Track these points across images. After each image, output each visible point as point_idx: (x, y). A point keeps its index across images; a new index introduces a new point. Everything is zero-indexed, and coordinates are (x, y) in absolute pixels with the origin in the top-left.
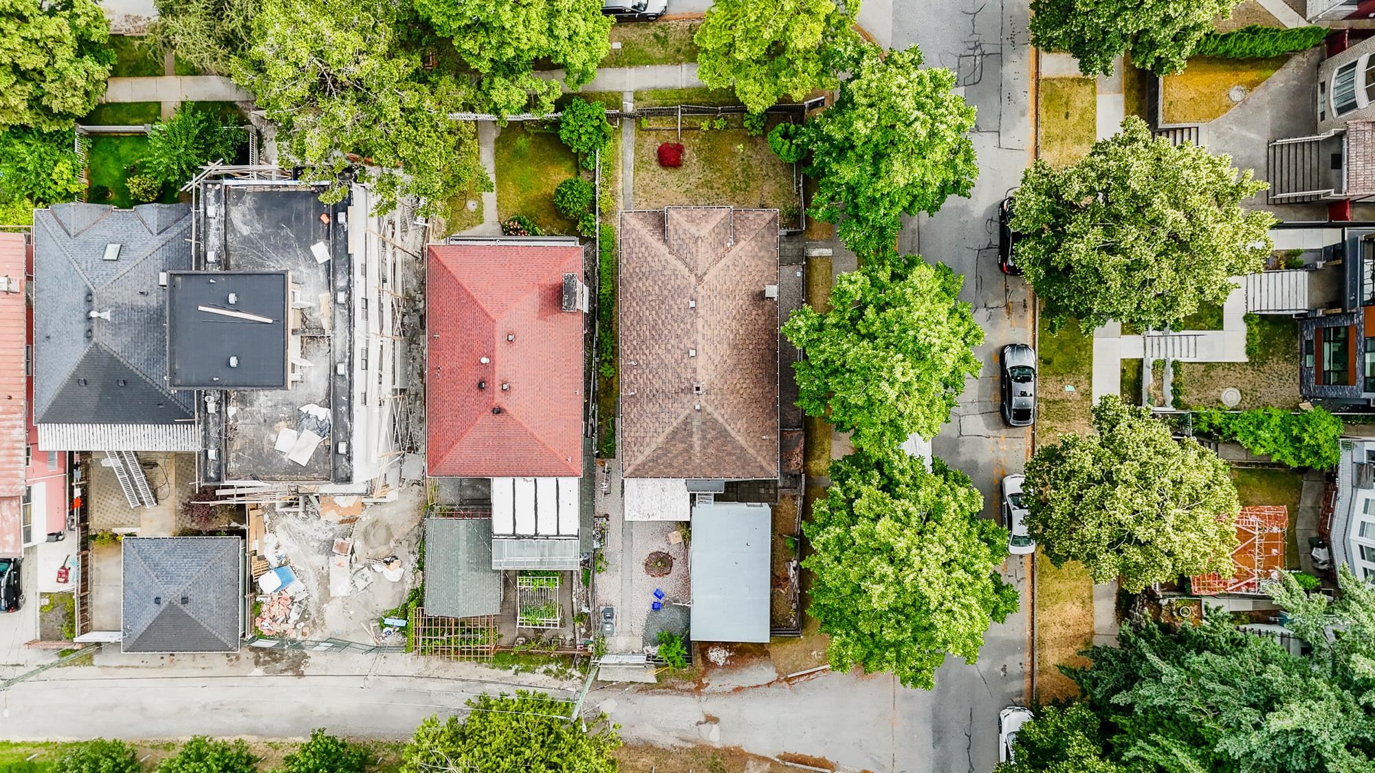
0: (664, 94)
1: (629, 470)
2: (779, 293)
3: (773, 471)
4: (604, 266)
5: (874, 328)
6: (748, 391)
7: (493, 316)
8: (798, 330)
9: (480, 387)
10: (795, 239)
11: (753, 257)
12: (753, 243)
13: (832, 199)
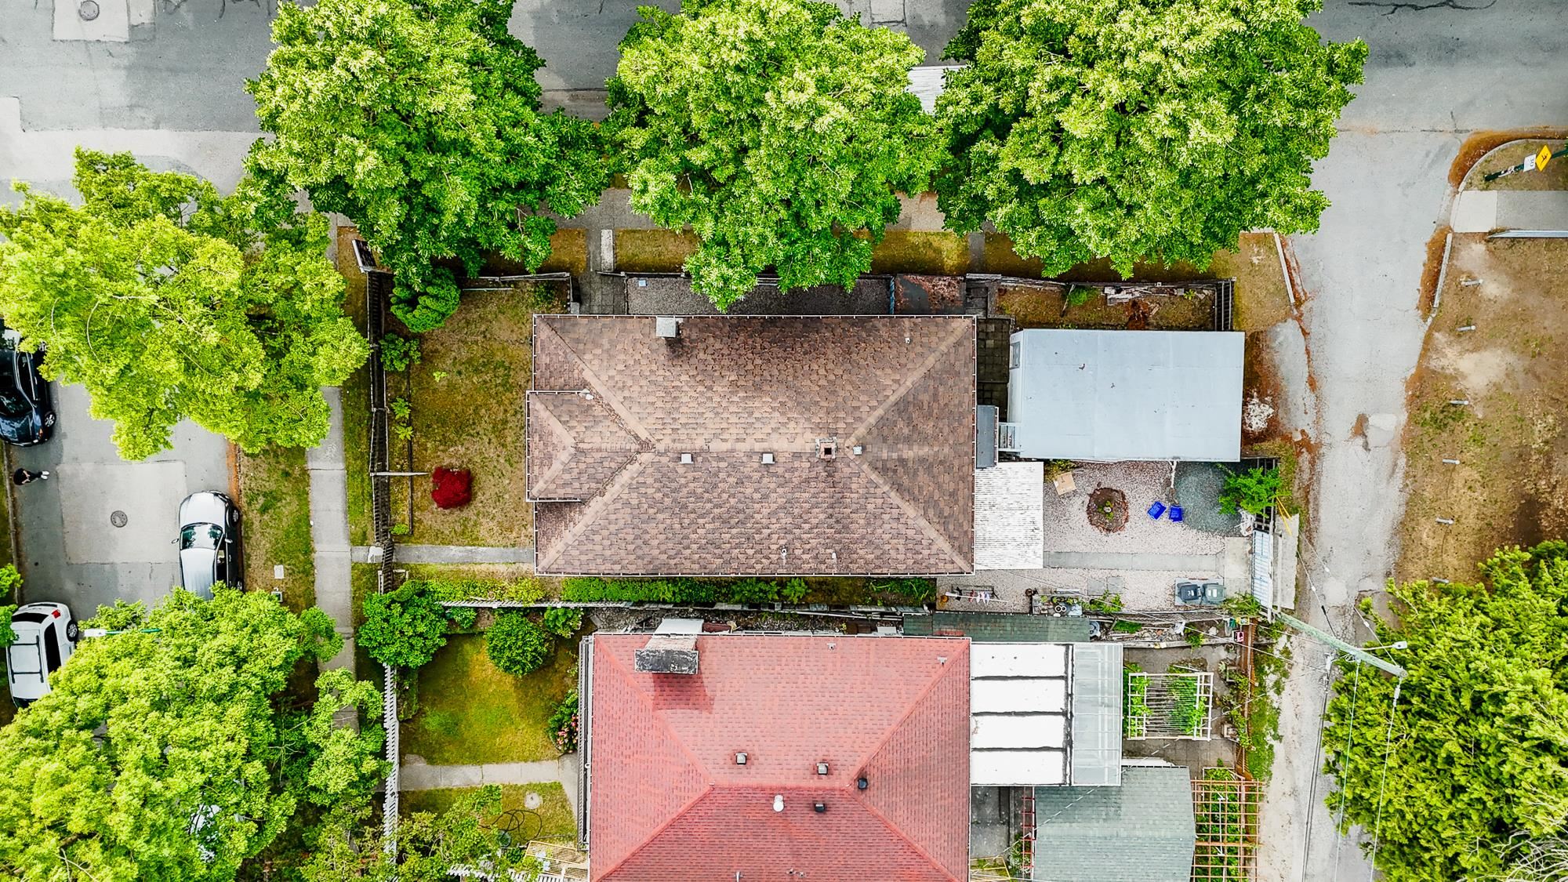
0: (356, 498)
1: (960, 562)
2: (671, 315)
3: (962, 325)
4: (627, 594)
5: (725, 148)
6: (830, 366)
7: (706, 789)
8: (726, 280)
9: (822, 810)
10: (586, 289)
11: (611, 357)
12: (587, 357)
13: (512, 226)
